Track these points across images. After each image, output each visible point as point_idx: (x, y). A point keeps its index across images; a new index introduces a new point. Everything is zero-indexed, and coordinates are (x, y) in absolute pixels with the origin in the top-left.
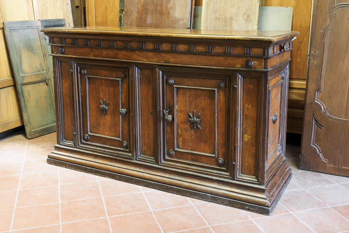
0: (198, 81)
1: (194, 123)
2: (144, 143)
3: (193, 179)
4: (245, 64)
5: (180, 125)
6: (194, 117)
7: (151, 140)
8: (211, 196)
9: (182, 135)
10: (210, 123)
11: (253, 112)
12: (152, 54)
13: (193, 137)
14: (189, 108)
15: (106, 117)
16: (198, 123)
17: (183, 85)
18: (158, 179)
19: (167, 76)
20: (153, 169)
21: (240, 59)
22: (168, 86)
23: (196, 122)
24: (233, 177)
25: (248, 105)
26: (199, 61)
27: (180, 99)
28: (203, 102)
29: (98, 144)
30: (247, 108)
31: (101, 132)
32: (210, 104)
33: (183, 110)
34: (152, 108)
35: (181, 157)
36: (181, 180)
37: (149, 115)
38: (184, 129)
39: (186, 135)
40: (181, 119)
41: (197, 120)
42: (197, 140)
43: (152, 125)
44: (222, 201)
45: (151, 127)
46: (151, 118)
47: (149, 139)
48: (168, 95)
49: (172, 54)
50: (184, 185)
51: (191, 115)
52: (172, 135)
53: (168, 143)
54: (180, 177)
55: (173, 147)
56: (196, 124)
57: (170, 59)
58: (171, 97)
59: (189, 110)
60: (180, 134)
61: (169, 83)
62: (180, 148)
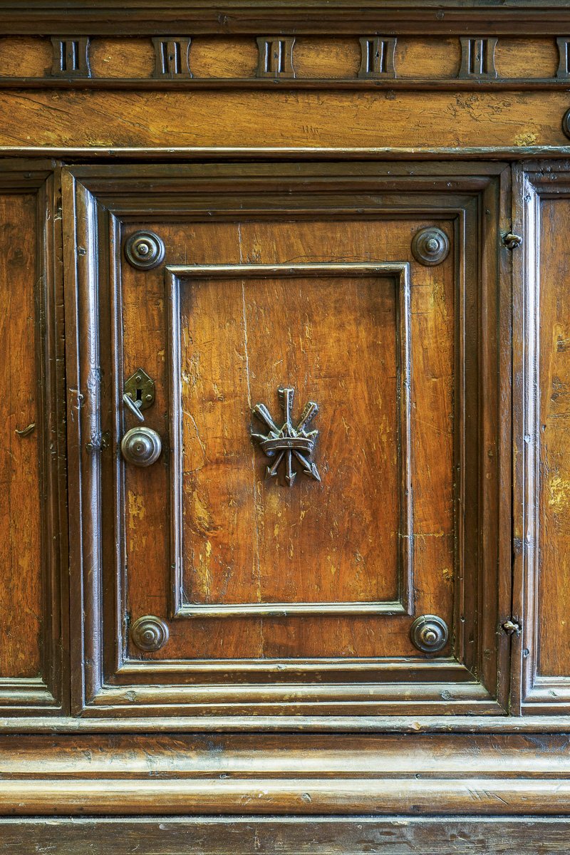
0: (302, 236)
1: (286, 450)
3: (289, 753)
4: (558, 126)
5: (201, 478)
6: (281, 422)
7: (24, 583)
8: (418, 827)
9: (215, 528)
10: (369, 445)
12: (36, 107)
13: (276, 532)
14: (254, 381)
16: (306, 454)
17: (219, 262)
18: (86, 798)
19: (125, 219)
20: (47, 746)
21: (538, 102)
22: (129, 276)
23: (299, 449)
24: (507, 700)
25: (567, 332)
26: (314, 125)
27: (203, 336)
28: (331, 341)
30: (560, 346)
32: (373, 346)
33: (216, 392)
34: (30, 407)
35: (211, 646)
36: (228, 774)
37: (15, 445)
38: (224, 494)
39: (237, 525)
40: (210, 441)
41: (303, 436)
42: (297, 541)
43: (28, 501)
44: (481, 837)
45: (26, 513)
46: (28, 460)
47: (9, 580)
48: (130, 323)
49: (159, 96)
50: (255, 797)
51: (265, 415)
52: (155, 538)
53: (128, 586)
54: (213, 757)
55: (164, 599)
56: (296, 460)
57: (146, 126)
58: (151, 331)
59: (253, 389)
60: (200, 524)
61: (141, 253)
62: (204, 601)
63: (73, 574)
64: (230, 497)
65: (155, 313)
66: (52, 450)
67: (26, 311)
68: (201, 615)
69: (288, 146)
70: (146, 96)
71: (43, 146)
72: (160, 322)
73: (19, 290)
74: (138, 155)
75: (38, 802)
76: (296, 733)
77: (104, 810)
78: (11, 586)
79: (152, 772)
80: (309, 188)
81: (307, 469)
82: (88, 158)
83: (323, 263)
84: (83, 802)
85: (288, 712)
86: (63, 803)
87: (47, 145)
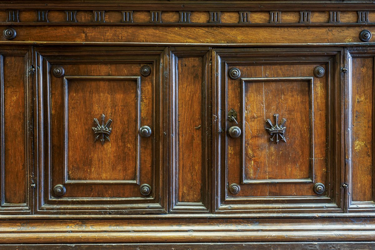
0: (281, 69)
1: (276, 133)
2: (183, 181)
3: (278, 224)
4: (358, 37)
5: (250, 141)
6: (274, 125)
7: (197, 174)
8: (320, 245)
9: (254, 157)
10: (301, 131)
11: (367, 106)
12: (204, 31)
13: (273, 158)
14: (266, 112)
15: (105, 146)
17: (256, 77)
18: (221, 237)
19: (229, 64)
20: (205, 222)
21: (352, 30)
22: (230, 81)
23: (280, 133)
25: (360, 97)
26: (286, 37)
27: (251, 99)
28: (290, 100)
29: (85, 199)
30: (358, 101)
31: (94, 175)
32: (302, 102)
33: (255, 116)
34: (199, 120)
35: (253, 193)
36: (261, 230)
37: (195, 132)
38: (257, 146)
39: (261, 156)
40: (253, 130)
41: (282, 129)
42: (279, 160)
43: (198, 149)
44: (339, 248)
45: (198, 152)
46: (198, 136)
47: (192, 172)
48: (230, 95)
49: (240, 28)
50: (271, 236)
51: (270, 123)
52: (236, 160)
53: (228, 174)
54: (256, 225)
55: (239, 178)
56: (279, 136)
57: (237, 37)
58: (236, 97)
59: (266, 115)
60: (250, 155)
61: (234, 74)
62: (251, 179)
63: (213, 170)
64: (259, 147)
65: (237, 92)
66: (207, 133)
67: (199, 91)
68: (251, 183)
69: (278, 43)
70: (236, 28)
71: (206, 43)
72: (239, 95)
73: (197, 85)
74: (235, 46)
75: (206, 238)
76: (281, 218)
77: (226, 240)
78: (192, 175)
79: (239, 230)
80: (284, 55)
81: (282, 139)
82: (220, 47)
83: (287, 77)
84: (220, 238)
85: (278, 212)
86: (214, 238)
87: (207, 43)
